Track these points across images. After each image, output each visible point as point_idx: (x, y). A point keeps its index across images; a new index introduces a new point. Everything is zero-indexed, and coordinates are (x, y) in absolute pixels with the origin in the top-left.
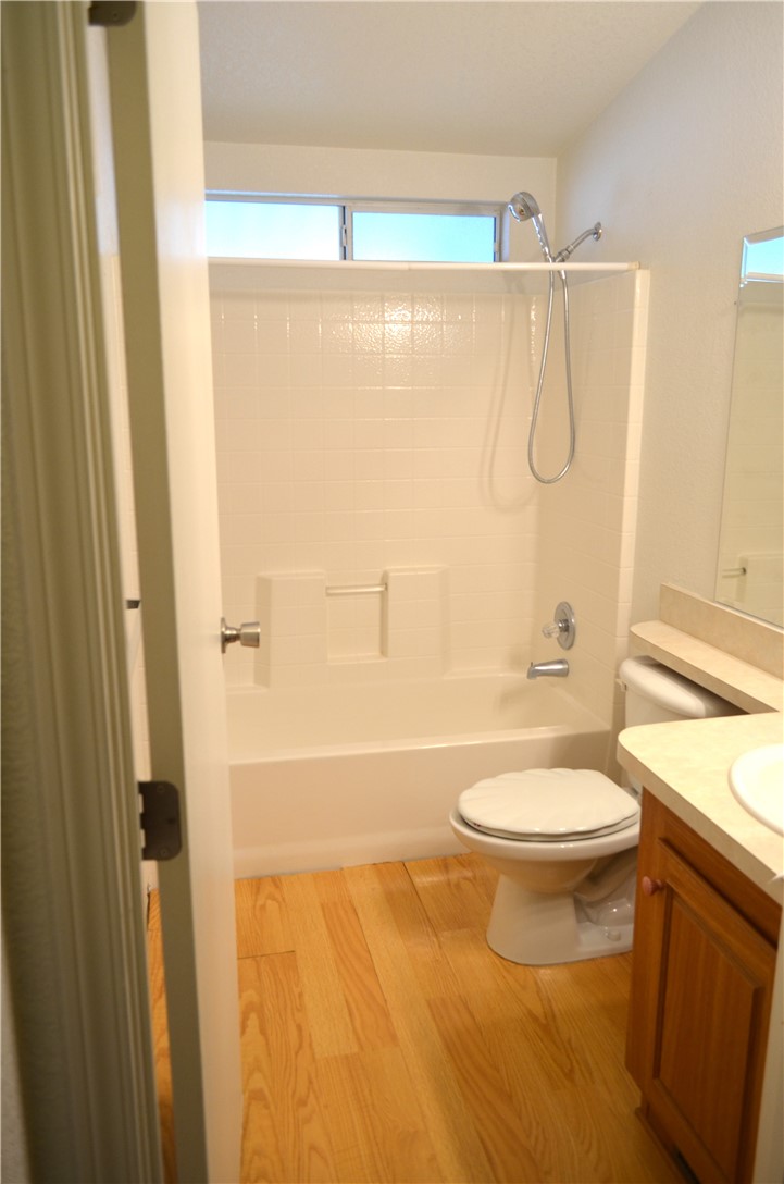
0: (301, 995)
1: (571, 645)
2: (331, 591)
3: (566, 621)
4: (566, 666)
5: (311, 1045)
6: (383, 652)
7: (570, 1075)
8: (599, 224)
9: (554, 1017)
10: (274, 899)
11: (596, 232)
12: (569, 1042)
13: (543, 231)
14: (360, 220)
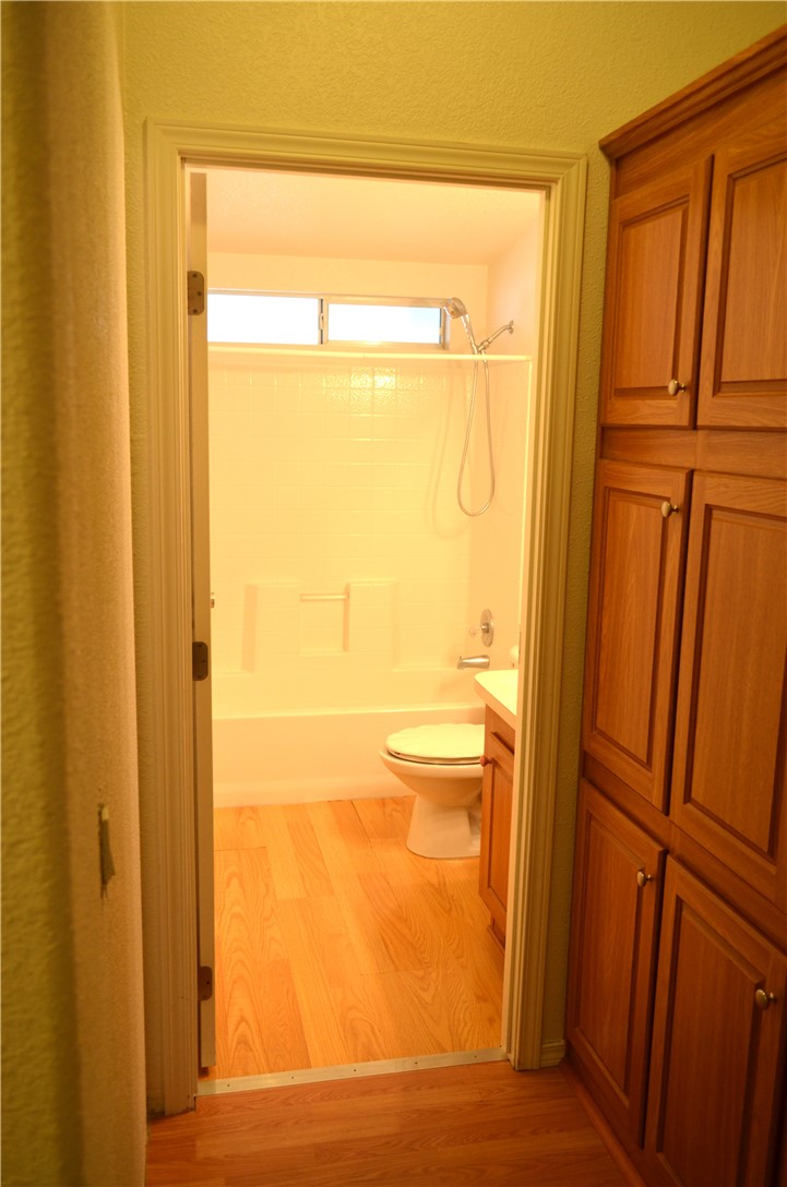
0: (269, 870)
1: (491, 643)
2: (305, 598)
3: (487, 624)
4: (487, 660)
5: (274, 893)
6: (345, 647)
7: (449, 912)
8: (512, 322)
9: (445, 884)
10: (251, 818)
11: (510, 328)
12: (452, 897)
13: (469, 326)
14: (335, 310)
